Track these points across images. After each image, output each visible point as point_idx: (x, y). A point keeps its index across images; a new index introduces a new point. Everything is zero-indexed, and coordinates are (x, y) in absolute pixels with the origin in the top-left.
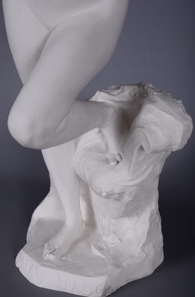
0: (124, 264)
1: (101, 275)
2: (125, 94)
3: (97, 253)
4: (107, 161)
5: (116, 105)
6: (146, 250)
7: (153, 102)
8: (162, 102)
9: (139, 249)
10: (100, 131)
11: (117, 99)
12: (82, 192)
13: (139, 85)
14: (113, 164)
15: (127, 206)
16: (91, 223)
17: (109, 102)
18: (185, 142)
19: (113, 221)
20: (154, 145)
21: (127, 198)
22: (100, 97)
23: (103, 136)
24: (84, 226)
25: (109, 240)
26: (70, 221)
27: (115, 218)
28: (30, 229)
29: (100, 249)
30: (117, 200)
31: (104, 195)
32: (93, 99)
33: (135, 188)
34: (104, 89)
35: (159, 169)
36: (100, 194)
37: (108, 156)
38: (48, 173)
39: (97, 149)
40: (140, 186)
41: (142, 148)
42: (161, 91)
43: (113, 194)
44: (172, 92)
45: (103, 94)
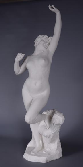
0: (51, 155)
1: (45, 157)
2: (51, 112)
3: (44, 152)
4: (46, 128)
5: (48, 115)
6: (57, 151)
7: (56, 114)
8: (58, 114)
9: (55, 151)
10: (45, 121)
11: (49, 113)
12: (40, 138)
13: (53, 110)
14: (48, 129)
15: (51, 139)
16: (43, 147)
17: (47, 114)
18: (63, 122)
19: (48, 144)
20: (56, 123)
21: (51, 137)
22: (45, 113)
23: (46, 123)
24: (41, 148)
25: (47, 149)
26: (37, 145)
27: (49, 143)
28: (26, 150)
29: (45, 152)
30: (49, 138)
31: (46, 136)
32: (43, 113)
33: (53, 134)
34: (46, 111)
35: (58, 129)
36: (45, 136)
37: (47, 127)
38: (31, 132)
39: (44, 126)
40: (54, 133)
41: (54, 124)
42: (58, 111)
43: (48, 136)
44: (60, 111)
45: (45, 112)
